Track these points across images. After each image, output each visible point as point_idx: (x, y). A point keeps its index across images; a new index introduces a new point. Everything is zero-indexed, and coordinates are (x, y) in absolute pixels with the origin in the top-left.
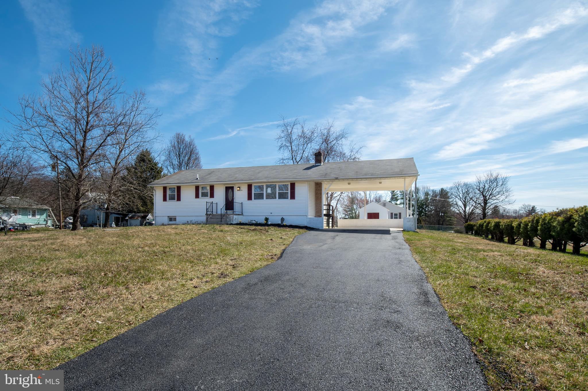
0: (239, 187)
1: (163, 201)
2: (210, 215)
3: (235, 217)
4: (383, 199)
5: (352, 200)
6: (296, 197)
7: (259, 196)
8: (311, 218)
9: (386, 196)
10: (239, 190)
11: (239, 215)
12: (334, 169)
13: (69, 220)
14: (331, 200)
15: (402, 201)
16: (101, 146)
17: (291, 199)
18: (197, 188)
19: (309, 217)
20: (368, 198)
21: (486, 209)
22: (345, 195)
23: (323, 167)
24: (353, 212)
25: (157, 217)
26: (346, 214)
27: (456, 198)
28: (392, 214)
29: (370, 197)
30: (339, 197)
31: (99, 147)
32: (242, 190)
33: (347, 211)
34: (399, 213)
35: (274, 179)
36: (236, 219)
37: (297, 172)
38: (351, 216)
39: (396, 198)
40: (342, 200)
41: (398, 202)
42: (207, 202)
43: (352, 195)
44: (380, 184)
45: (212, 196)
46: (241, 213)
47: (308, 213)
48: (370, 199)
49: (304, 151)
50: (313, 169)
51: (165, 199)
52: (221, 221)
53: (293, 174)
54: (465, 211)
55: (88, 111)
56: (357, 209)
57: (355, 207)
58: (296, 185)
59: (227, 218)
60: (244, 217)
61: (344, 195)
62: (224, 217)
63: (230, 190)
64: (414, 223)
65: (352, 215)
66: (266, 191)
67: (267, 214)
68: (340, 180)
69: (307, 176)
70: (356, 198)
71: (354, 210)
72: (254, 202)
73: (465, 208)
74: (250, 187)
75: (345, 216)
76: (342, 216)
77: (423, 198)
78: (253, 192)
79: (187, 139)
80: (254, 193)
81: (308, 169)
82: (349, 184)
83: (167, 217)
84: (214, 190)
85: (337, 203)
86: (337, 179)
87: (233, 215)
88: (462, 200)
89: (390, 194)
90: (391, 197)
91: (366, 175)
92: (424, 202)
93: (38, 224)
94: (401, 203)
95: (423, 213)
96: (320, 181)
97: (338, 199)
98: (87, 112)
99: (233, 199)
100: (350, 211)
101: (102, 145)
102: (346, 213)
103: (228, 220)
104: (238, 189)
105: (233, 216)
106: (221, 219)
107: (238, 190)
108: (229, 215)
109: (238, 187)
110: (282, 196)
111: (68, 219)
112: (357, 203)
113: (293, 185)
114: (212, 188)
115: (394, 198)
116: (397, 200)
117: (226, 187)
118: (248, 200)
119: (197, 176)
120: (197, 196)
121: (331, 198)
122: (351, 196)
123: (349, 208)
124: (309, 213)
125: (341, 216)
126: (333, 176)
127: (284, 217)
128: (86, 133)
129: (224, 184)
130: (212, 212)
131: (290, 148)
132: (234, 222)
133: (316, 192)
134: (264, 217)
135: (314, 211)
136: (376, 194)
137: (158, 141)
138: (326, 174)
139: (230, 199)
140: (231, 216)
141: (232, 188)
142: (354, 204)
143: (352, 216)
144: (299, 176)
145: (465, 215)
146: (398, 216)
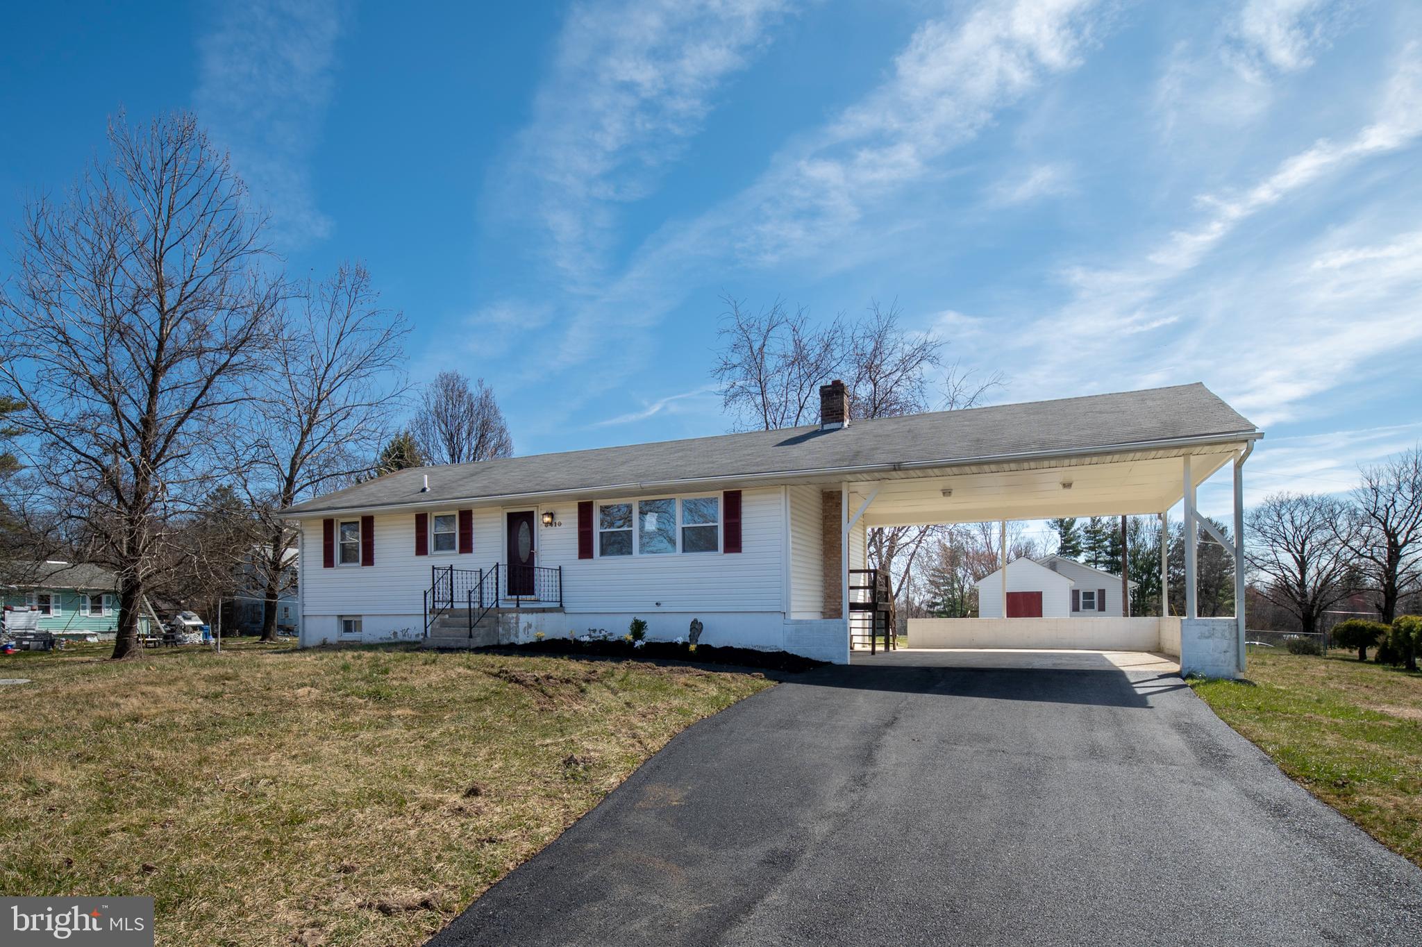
0: (552, 515)
1: (325, 566)
2: (441, 612)
3: (524, 619)
4: (1039, 551)
5: (953, 556)
6: (743, 544)
7: (618, 544)
8: (799, 622)
9: (1047, 540)
10: (551, 524)
11: (551, 610)
12: (888, 436)
13: (182, 619)
14: (890, 555)
15: (1092, 555)
16: (193, 407)
17: (726, 551)
18: (421, 520)
19: (794, 617)
20: (995, 550)
22: (932, 539)
23: (846, 433)
24: (956, 586)
25: (307, 621)
26: (936, 594)
27: (1275, 544)
28: (1075, 593)
29: (1002, 546)
30: (914, 546)
31: (190, 411)
32: (560, 524)
33: (937, 585)
34: (1099, 590)
35: (664, 479)
36: (530, 626)
37: (752, 453)
38: (949, 598)
39: (1073, 547)
40: (923, 553)
41: (1081, 559)
42: (434, 568)
43: (951, 541)
44: (1067, 490)
45: (466, 546)
46: (558, 605)
47: (788, 603)
48: (1000, 552)
49: (801, 408)
50: (812, 440)
51: (328, 562)
52: (471, 636)
53: (736, 462)
54: (1302, 584)
55: (162, 304)
56: (966, 579)
57: (960, 573)
58: (743, 498)
59: (498, 622)
60: (568, 616)
61: (930, 539)
62: (485, 621)
63: (525, 525)
64: (1233, 643)
65: (953, 595)
66: (642, 528)
67: (640, 607)
68: (912, 473)
69: (783, 462)
70: (963, 549)
71: (959, 582)
72: (601, 564)
73: (1303, 572)
74: (585, 510)
75: (935, 598)
76: (926, 597)
77: (1150, 545)
78: (597, 529)
79: (473, 389)
80: (602, 534)
81: (796, 443)
82: (947, 492)
83: (336, 618)
84: (474, 526)
85: (909, 566)
86: (897, 467)
87: (517, 612)
88: (1293, 549)
89: (1058, 537)
90: (1059, 545)
91: (1017, 446)
92: (1154, 558)
93: (109, 632)
94: (1088, 561)
95: (1153, 586)
96: (834, 480)
97: (911, 551)
98: (161, 310)
99: (532, 556)
100: (948, 583)
101: (199, 403)
102: (937, 591)
103: (500, 629)
104: (547, 519)
105: (517, 618)
106: (471, 628)
107: (547, 524)
108: (503, 614)
109: (547, 514)
110: (698, 541)
111: (180, 617)
112: (966, 564)
113: (733, 502)
114: (466, 518)
115: (1070, 548)
116: (1077, 553)
117: (510, 515)
118: (580, 558)
119: (423, 482)
120: (421, 549)
121: (891, 548)
122: (948, 544)
123: (943, 578)
124: (793, 603)
125: (922, 597)
126: (882, 458)
127: (700, 618)
128: (156, 371)
129: (504, 504)
130: (452, 601)
131: (759, 399)
132: (522, 639)
133: (824, 525)
134: (629, 620)
135: (819, 594)
136: (1016, 539)
137: (404, 401)
138: (857, 454)
139: (524, 556)
140: (510, 615)
141: (529, 517)
142: (958, 565)
143: (953, 597)
144: (757, 464)
145: (1304, 595)
146: (1096, 599)
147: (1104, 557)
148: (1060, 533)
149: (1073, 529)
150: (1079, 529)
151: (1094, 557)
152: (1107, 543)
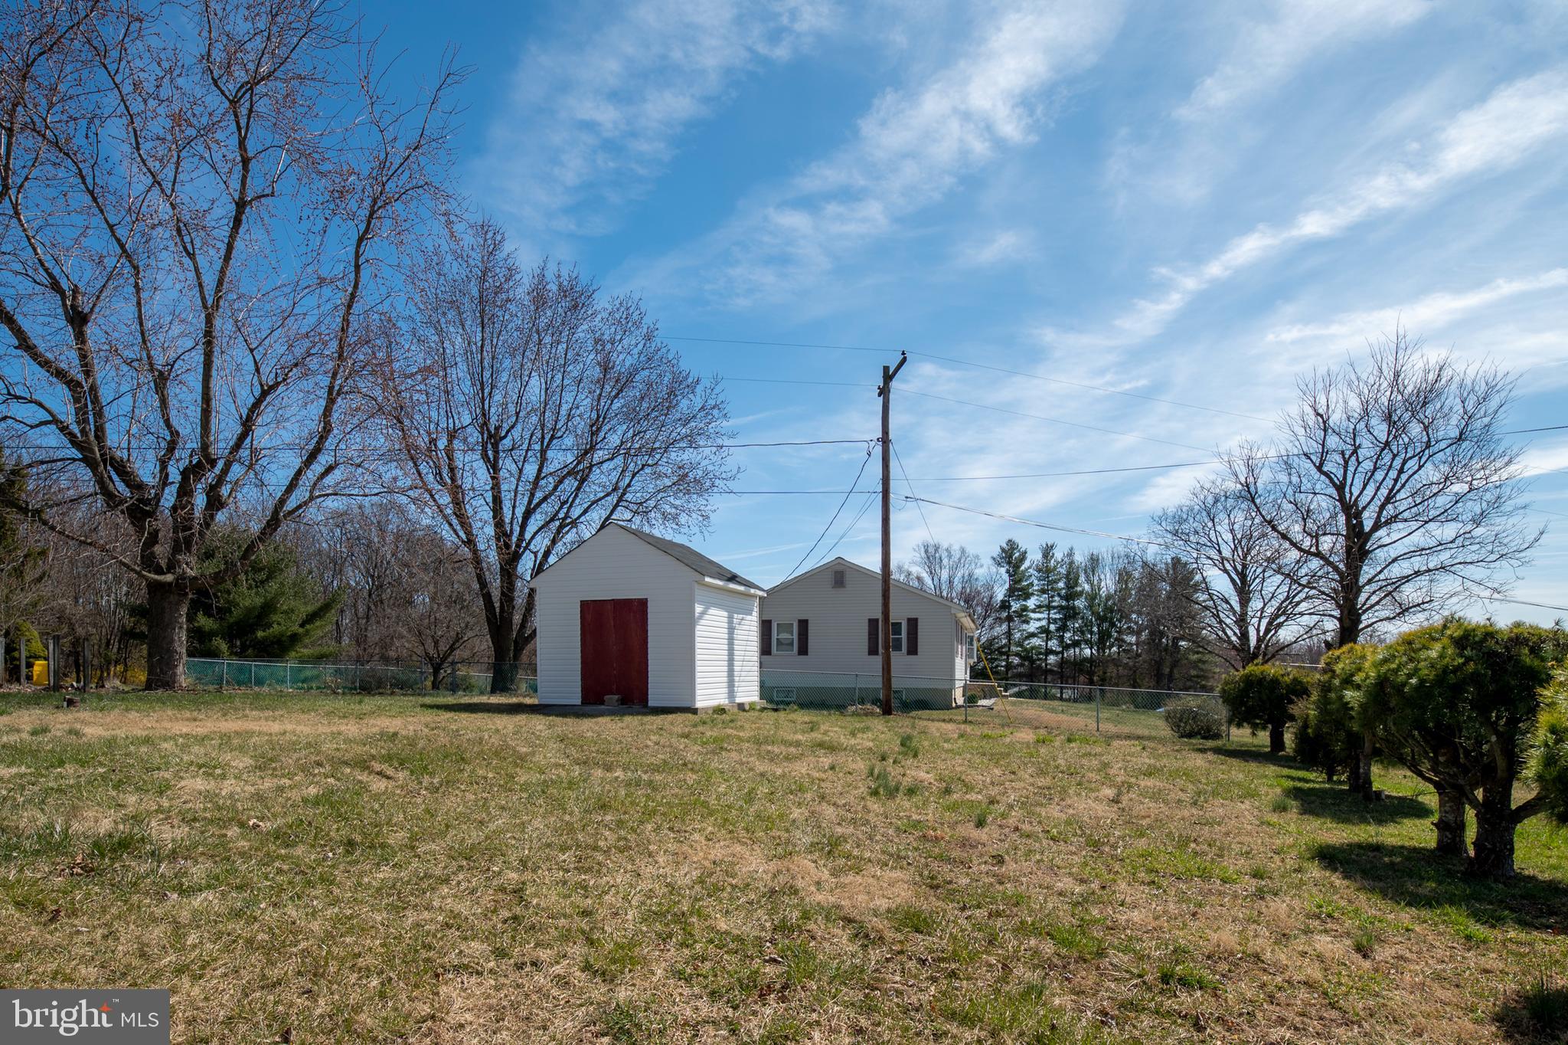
9: (993, 580)
21: (1359, 590)
39: (1023, 589)
41: (1031, 603)
54: (1241, 619)
88: (1229, 569)
89: (1006, 577)
90: (1007, 586)
92: (1114, 604)
94: (1039, 607)
115: (1019, 590)
116: (1027, 596)
145: (1244, 636)
147: (1057, 601)
148: (1008, 572)
149: (1022, 568)
150: (1029, 568)
151: (1046, 602)
152: (1061, 585)
